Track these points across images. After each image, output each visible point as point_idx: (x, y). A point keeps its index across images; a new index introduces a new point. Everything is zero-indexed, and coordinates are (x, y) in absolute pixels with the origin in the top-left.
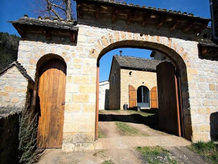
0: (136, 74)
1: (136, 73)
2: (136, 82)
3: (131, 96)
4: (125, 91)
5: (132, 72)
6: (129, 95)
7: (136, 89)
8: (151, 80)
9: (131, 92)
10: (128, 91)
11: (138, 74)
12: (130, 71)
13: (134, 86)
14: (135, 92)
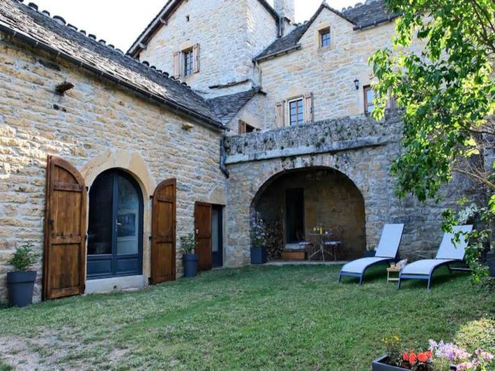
0: (91, 106)
1: (91, 101)
2: (90, 147)
3: (55, 218)
4: (22, 190)
5: (69, 86)
6: (47, 212)
7: (89, 183)
8: (157, 146)
9: (57, 195)
10: (41, 190)
11: (103, 108)
12: (60, 81)
13: (79, 168)
14: (82, 200)
